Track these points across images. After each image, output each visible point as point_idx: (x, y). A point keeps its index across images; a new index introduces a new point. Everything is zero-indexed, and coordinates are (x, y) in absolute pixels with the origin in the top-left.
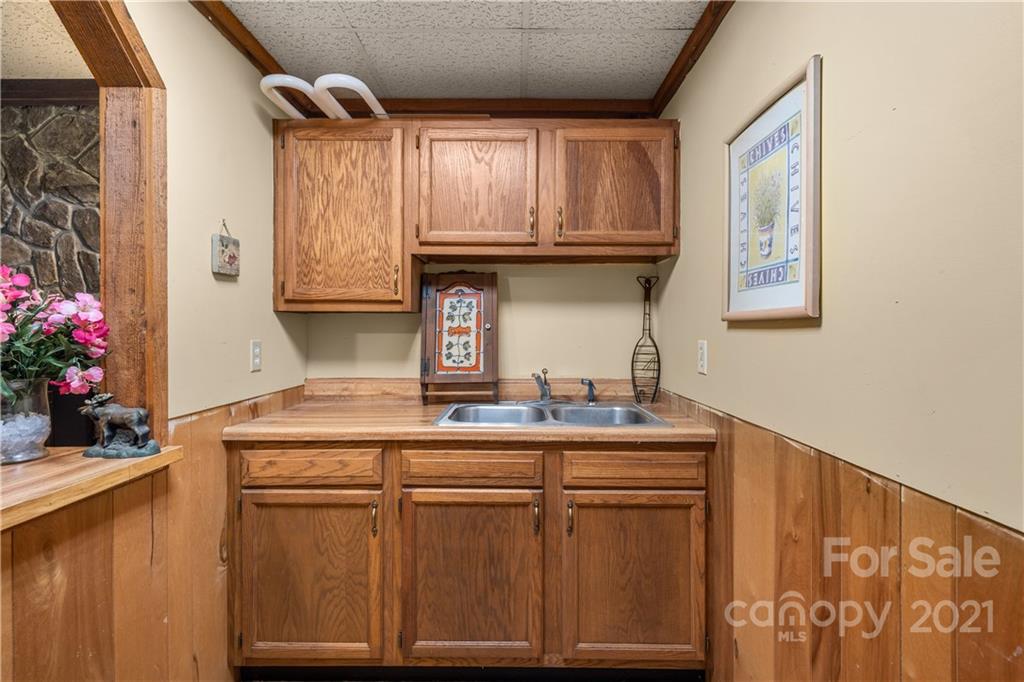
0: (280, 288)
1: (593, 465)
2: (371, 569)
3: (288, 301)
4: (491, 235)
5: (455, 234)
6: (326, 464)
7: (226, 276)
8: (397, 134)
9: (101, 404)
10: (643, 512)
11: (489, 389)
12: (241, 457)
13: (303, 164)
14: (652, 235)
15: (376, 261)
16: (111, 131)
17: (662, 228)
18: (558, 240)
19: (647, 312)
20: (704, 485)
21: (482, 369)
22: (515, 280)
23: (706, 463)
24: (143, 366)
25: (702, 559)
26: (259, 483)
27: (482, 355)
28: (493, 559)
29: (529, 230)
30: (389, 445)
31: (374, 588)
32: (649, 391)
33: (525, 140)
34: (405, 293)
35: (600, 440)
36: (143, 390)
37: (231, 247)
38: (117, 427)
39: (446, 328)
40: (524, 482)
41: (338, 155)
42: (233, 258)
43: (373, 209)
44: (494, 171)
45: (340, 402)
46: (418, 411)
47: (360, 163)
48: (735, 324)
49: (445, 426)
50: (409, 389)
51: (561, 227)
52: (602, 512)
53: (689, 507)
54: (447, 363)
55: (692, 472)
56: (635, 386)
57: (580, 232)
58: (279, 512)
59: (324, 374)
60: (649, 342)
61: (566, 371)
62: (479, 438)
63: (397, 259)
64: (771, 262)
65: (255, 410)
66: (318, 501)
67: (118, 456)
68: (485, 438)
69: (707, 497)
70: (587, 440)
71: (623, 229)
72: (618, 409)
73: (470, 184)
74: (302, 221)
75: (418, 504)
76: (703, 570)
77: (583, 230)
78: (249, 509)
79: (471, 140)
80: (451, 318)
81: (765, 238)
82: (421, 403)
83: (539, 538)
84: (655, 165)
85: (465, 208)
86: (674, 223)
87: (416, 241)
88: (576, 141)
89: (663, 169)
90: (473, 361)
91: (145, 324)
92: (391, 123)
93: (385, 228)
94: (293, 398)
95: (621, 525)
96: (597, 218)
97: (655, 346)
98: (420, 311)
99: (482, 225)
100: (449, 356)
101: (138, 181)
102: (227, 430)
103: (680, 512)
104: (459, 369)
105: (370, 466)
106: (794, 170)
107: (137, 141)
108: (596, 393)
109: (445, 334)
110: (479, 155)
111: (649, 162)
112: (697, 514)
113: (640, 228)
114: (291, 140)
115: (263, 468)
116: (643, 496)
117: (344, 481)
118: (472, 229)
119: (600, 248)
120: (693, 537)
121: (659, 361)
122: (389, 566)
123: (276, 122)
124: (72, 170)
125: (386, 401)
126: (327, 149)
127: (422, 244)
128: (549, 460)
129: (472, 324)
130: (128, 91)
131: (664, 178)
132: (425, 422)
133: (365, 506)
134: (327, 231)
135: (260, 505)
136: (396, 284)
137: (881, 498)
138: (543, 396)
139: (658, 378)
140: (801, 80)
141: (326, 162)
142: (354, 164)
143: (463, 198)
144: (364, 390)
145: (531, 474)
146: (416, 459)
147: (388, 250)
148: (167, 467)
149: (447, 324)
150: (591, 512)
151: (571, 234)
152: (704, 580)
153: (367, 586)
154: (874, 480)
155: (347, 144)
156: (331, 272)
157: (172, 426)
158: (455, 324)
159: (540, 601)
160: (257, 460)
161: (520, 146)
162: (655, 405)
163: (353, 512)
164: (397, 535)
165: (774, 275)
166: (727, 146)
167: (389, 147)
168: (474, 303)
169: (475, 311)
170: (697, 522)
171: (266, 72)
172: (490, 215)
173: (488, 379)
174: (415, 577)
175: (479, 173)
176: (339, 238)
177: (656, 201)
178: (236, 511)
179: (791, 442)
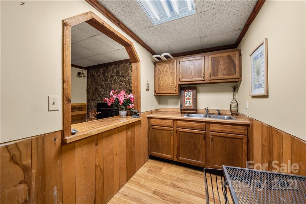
0: (155, 91)
1: (218, 127)
2: (171, 142)
3: (156, 94)
4: (195, 79)
5: (187, 80)
6: (163, 122)
7: (147, 90)
8: (176, 61)
9: (133, 110)
10: (230, 139)
11: (195, 111)
12: (150, 120)
13: (159, 69)
14: (234, 76)
15: (172, 86)
16: (134, 69)
17: (237, 75)
18: (210, 79)
19: (234, 94)
20: (246, 134)
21: (193, 107)
22: (200, 88)
23: (247, 129)
24: (138, 104)
25: (246, 152)
26: (153, 125)
27: (193, 104)
28: (195, 144)
29: (203, 77)
30: (174, 120)
31: (172, 145)
32: (235, 113)
33: (202, 59)
34: (177, 91)
35: (219, 122)
36: (138, 108)
37: (148, 85)
38: (135, 113)
39: (185, 98)
40: (201, 129)
41: (165, 67)
42: (149, 87)
43: (171, 76)
44: (195, 66)
45: (165, 112)
46: (180, 114)
47: (169, 68)
48: (254, 97)
49: (185, 117)
50: (178, 110)
51: (210, 76)
52: (219, 138)
53: (242, 139)
54: (186, 105)
55: (243, 131)
56: (231, 112)
57: (215, 77)
58: (156, 130)
59: (162, 107)
60: (235, 101)
61: (213, 108)
62: (192, 120)
63: (175, 85)
64: (259, 83)
65: (152, 113)
66: (162, 129)
67: (135, 117)
68: (193, 120)
69: (247, 137)
70: (215, 122)
71: (226, 75)
72: (225, 116)
73: (190, 69)
74: (159, 79)
75: (180, 131)
76: (246, 154)
77: (216, 76)
78: (151, 129)
79: (190, 60)
80: (186, 96)
81: (258, 77)
82: (180, 113)
83: (205, 141)
84: (234, 60)
85: (189, 74)
86: (240, 73)
87: (179, 81)
88: (214, 57)
89: (237, 61)
90: (191, 105)
91: (138, 98)
92: (174, 60)
93: (173, 79)
94: (157, 111)
95: (224, 141)
96: (219, 74)
97: (237, 102)
98: (180, 95)
99: (193, 77)
100: (186, 104)
101: (137, 76)
102: (148, 115)
103: (240, 140)
104: (188, 106)
105: (171, 123)
106: (263, 63)
107: (137, 71)
108: (220, 113)
109: (185, 100)
110: (192, 63)
111: (233, 60)
112: (245, 141)
113: (231, 75)
114: (157, 65)
115: (153, 122)
116: (230, 135)
117: (166, 126)
118: (190, 78)
119: (220, 80)
120: (243, 146)
121: (238, 106)
122: (175, 142)
123: (154, 62)
124: (124, 73)
125: (174, 112)
126: (163, 66)
127: (180, 82)
128: (207, 125)
129: (191, 97)
130: (136, 63)
131: (237, 63)
132: (181, 116)
133: (170, 131)
134: (163, 81)
135: (153, 129)
136: (176, 90)
137: (279, 134)
138: (207, 113)
139: (238, 110)
140: (263, 44)
141: (163, 68)
142: (168, 68)
143: (189, 72)
144: (170, 110)
145: (203, 128)
146: (180, 123)
147: (174, 83)
148: (140, 120)
149: (186, 97)
150: (217, 137)
151: (213, 78)
152: (247, 156)
153: (171, 145)
154: (278, 131)
155: (166, 64)
156: (164, 88)
157: (141, 113)
158: (187, 97)
159: (205, 154)
160: (152, 120)
161: (201, 60)
162: (237, 116)
163: (168, 131)
164: (176, 137)
165: (260, 86)
166: (250, 56)
167: (174, 64)
168: (191, 93)
169: (191, 95)
170: (245, 143)
171: (153, 55)
172: (194, 75)
173: (194, 109)
174: (179, 145)
175: (192, 67)
176: (165, 82)
177: (235, 68)
178: (149, 129)
179: (264, 124)
